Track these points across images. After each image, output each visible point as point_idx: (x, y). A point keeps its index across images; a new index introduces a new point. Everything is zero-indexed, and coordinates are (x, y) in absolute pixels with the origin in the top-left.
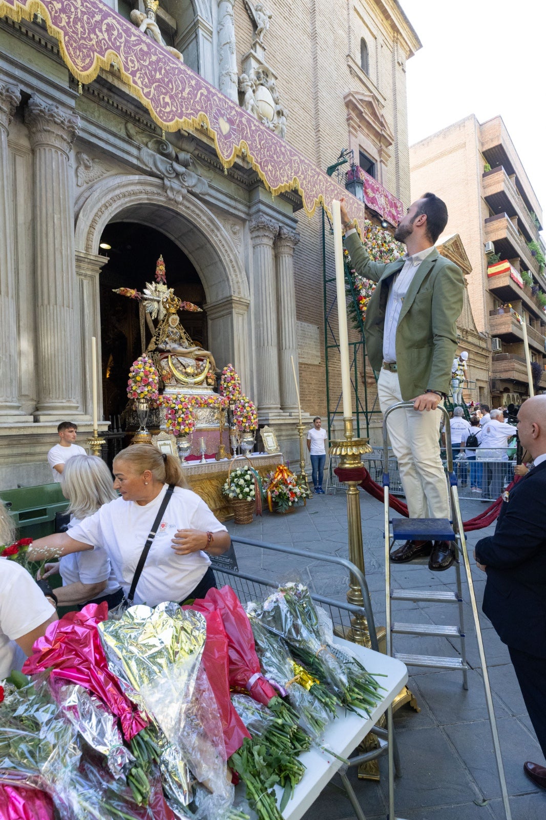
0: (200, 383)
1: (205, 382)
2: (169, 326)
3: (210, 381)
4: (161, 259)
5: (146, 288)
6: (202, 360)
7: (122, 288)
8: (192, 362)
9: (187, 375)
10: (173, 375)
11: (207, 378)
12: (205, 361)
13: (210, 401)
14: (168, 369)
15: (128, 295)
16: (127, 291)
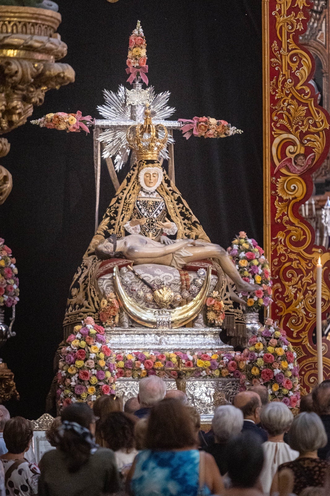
0: (189, 323)
1: (201, 320)
2: (142, 189)
3: (211, 316)
4: (139, 31)
5: (103, 102)
6: (195, 270)
7: (50, 116)
8: (173, 275)
9: (158, 304)
10: (123, 308)
11: (205, 309)
12: (202, 272)
13: (200, 364)
14: (111, 295)
15: (62, 127)
16: (59, 120)
